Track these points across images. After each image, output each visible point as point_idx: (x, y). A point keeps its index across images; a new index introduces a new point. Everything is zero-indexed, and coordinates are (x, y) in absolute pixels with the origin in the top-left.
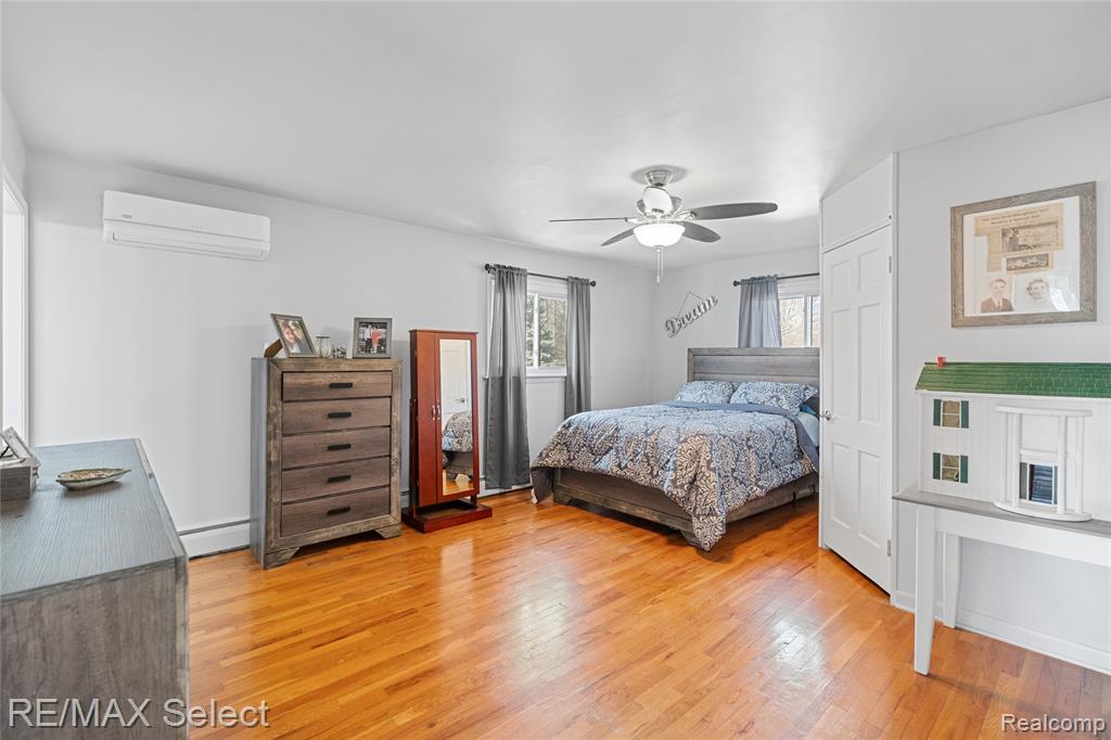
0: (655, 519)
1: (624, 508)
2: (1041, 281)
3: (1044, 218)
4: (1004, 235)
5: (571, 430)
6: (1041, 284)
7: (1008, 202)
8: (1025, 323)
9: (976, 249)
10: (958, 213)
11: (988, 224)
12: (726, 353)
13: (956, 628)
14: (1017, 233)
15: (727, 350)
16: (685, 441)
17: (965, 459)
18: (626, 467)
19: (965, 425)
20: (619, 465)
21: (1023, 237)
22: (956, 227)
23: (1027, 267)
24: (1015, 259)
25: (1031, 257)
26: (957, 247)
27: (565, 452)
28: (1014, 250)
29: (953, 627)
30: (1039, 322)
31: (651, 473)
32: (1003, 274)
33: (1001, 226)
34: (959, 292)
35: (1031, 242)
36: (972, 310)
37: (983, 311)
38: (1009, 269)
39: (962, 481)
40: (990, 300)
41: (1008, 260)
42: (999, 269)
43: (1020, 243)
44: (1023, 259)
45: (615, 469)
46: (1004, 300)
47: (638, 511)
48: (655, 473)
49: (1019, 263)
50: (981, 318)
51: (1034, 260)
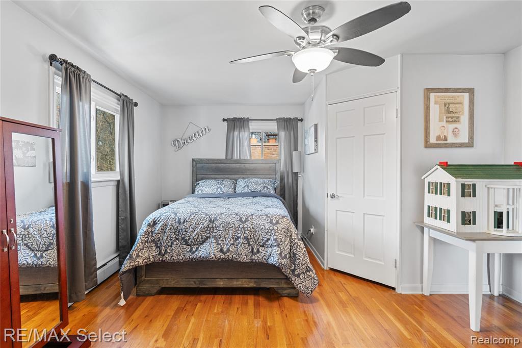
0: (252, 285)
1: (221, 284)
2: (457, 128)
3: (458, 100)
4: (445, 105)
5: (158, 227)
6: (457, 130)
7: (447, 90)
8: (452, 147)
9: (435, 110)
10: (428, 91)
11: (439, 99)
12: (220, 162)
13: (430, 295)
14: (449, 105)
15: (220, 160)
16: (277, 223)
17: (474, 213)
18: (228, 250)
19: (474, 195)
20: (221, 251)
21: (452, 108)
22: (427, 98)
23: (452, 122)
24: (449, 117)
25: (454, 117)
26: (427, 108)
27: (154, 248)
28: (448, 113)
29: (429, 295)
30: (456, 147)
31: (252, 251)
32: (444, 123)
33: (444, 101)
34: (428, 131)
35: (454, 110)
36: (433, 140)
37: (437, 140)
38: (447, 122)
39: (473, 224)
40: (440, 135)
41: (446, 117)
42: (443, 121)
43: (451, 110)
44: (452, 118)
45: (219, 255)
46: (445, 136)
47: (235, 283)
48: (255, 251)
49: (450, 119)
50: (436, 144)
51: (455, 119)
